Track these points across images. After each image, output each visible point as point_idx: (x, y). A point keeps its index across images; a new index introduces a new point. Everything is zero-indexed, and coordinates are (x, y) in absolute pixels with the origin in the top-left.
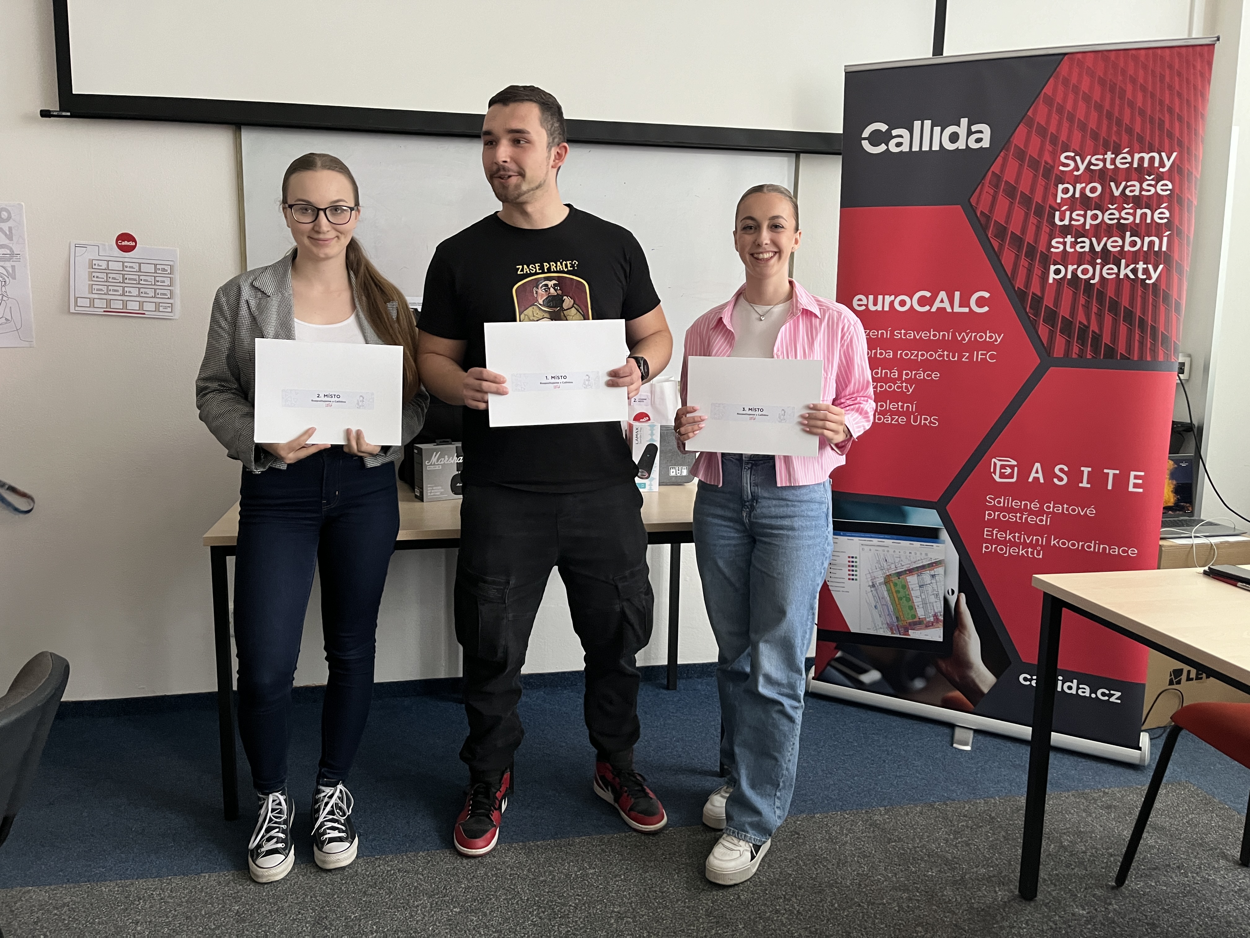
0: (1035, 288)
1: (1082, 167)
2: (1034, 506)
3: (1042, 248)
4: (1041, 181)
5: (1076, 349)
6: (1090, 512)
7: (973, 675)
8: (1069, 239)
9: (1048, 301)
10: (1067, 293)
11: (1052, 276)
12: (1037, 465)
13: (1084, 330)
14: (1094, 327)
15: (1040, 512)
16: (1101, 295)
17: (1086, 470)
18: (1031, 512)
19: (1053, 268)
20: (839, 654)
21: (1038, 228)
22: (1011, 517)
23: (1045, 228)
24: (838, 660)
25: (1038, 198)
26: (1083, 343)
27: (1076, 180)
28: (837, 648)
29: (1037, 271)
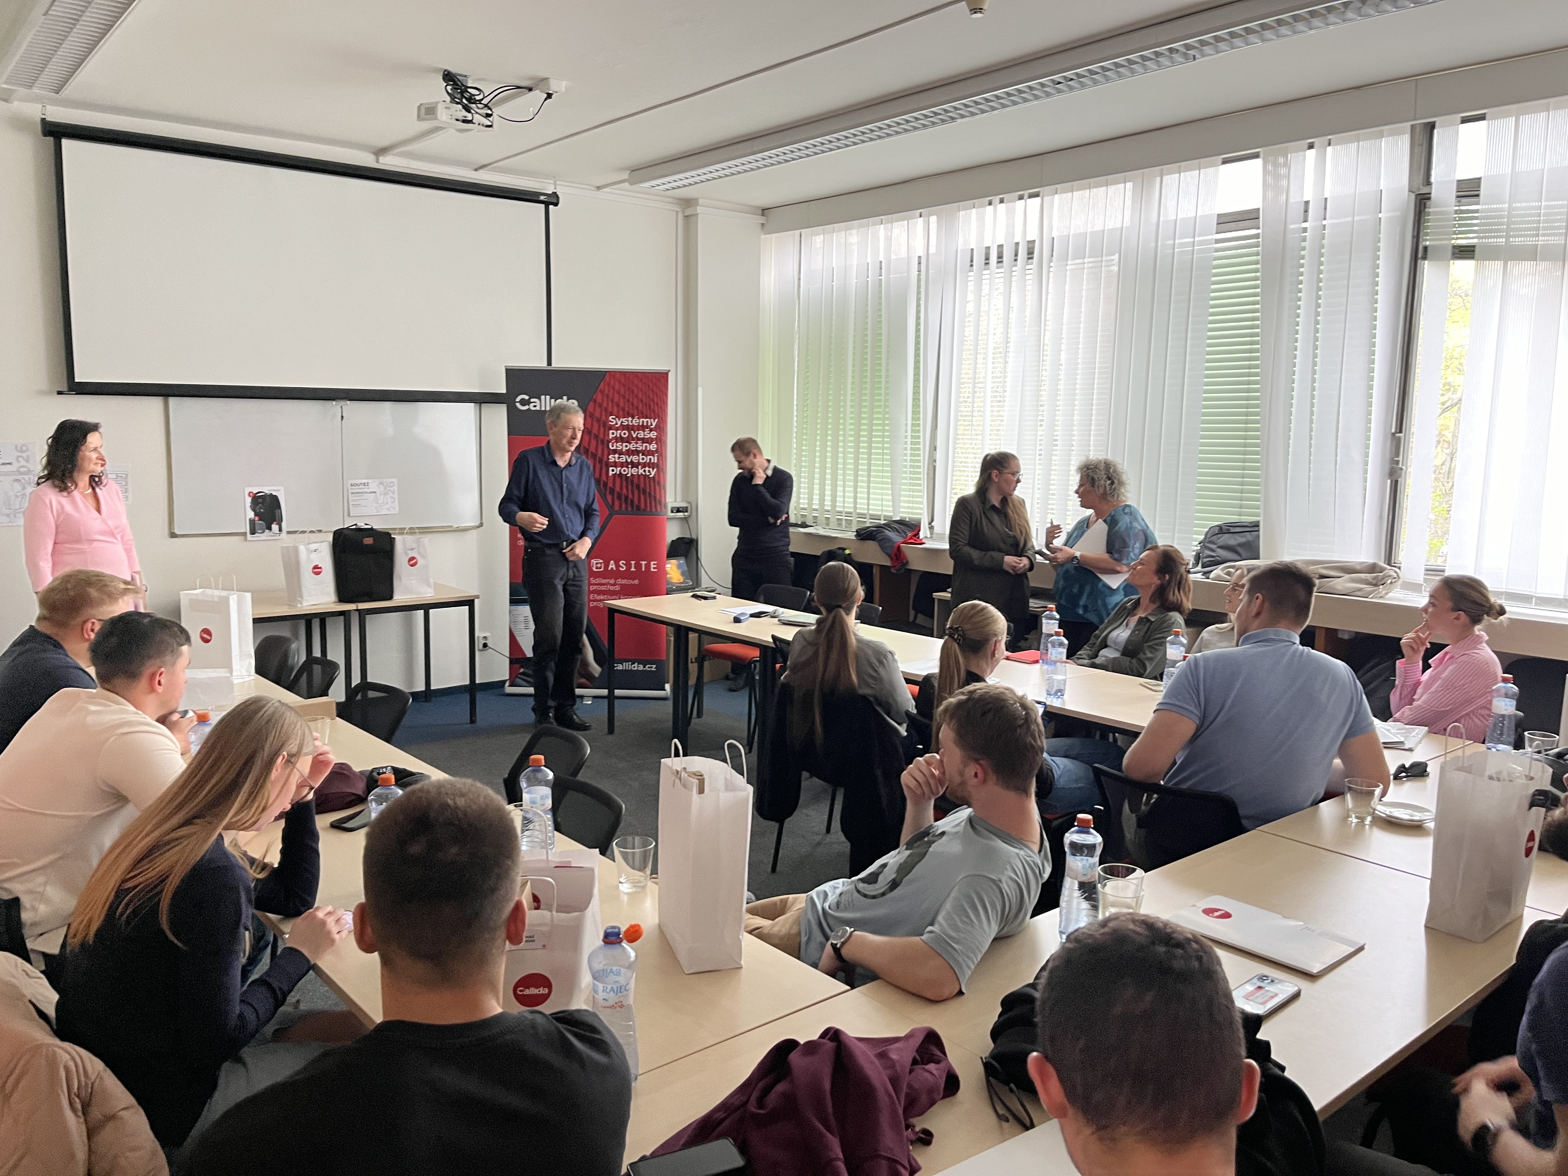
0: (604, 478)
1: (619, 423)
2: (612, 581)
3: (605, 459)
4: (602, 429)
5: (624, 505)
6: (636, 582)
8: (617, 456)
9: (610, 485)
10: (618, 480)
11: (611, 473)
12: (612, 562)
13: (627, 497)
14: (630, 496)
15: (615, 585)
16: (632, 481)
17: (633, 562)
18: (612, 585)
19: (611, 469)
20: (522, 670)
21: (603, 450)
22: (603, 588)
23: (606, 451)
24: (523, 674)
25: (601, 436)
26: (627, 504)
27: (617, 429)
28: (522, 667)
29: (604, 470)
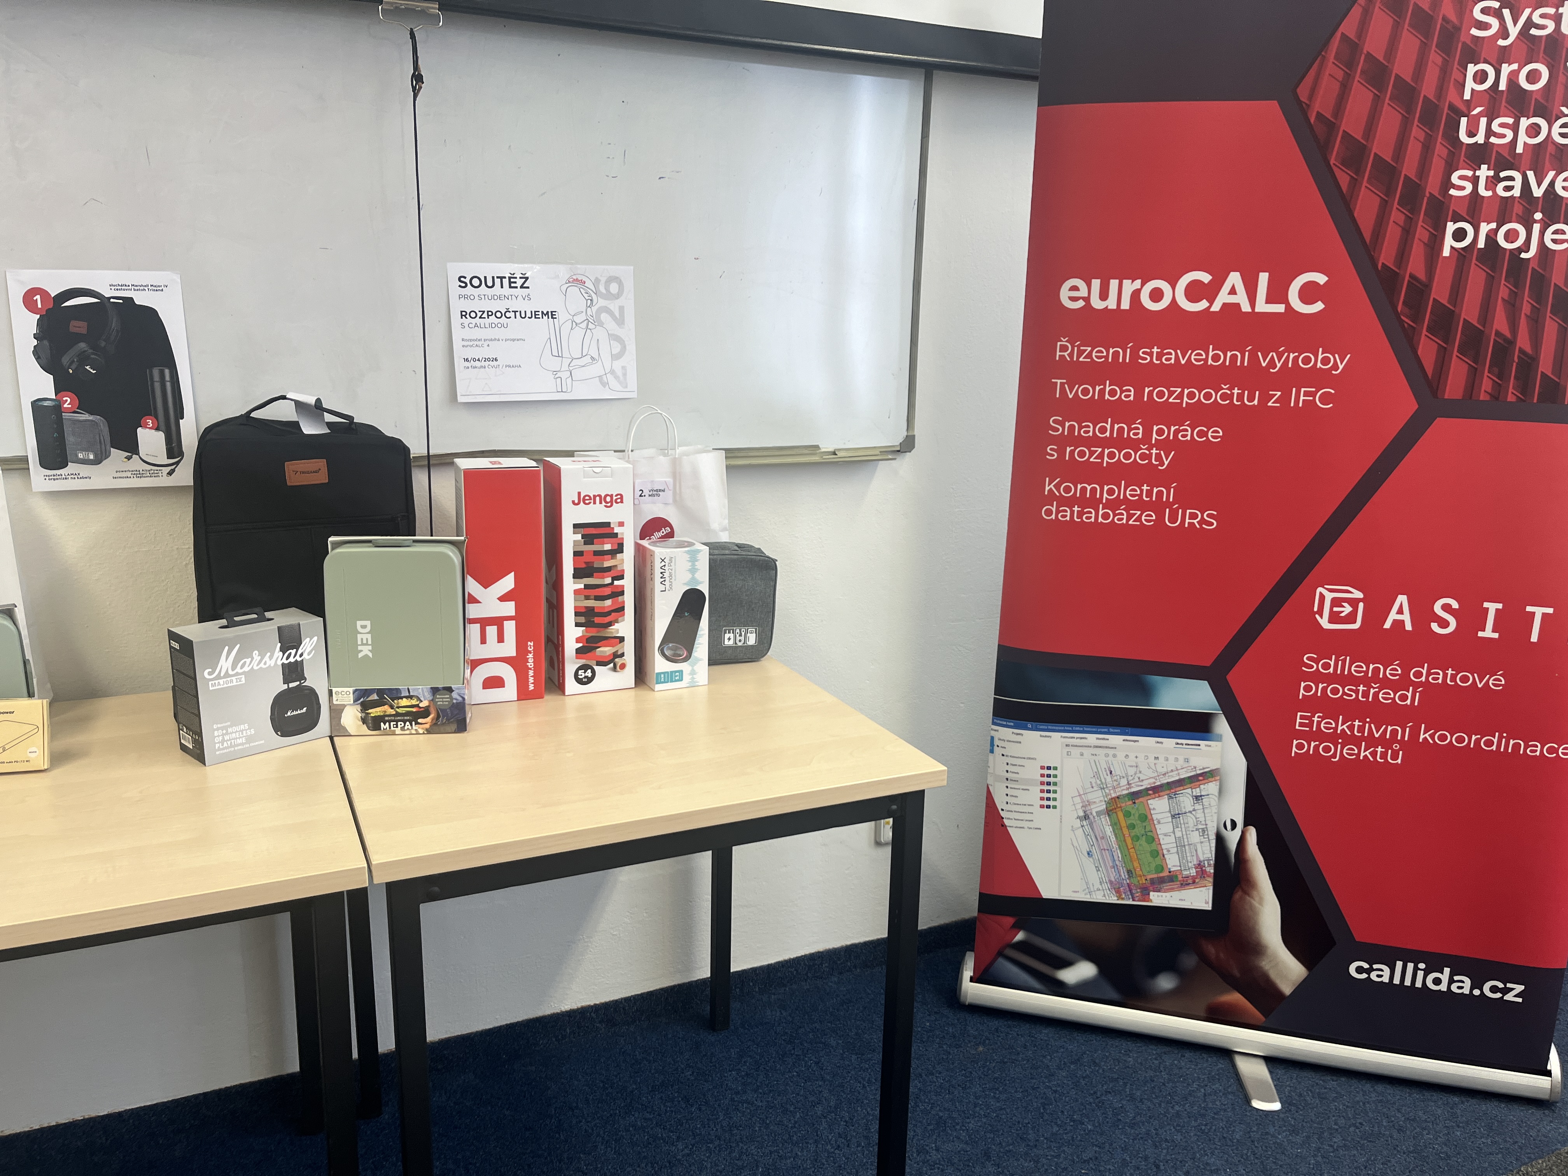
0: (1416, 266)
1: (1514, 31)
2: (1393, 671)
3: (1432, 187)
4: (1435, 58)
5: (1486, 384)
6: (1496, 682)
7: (1265, 964)
8: (1484, 172)
9: (1440, 292)
10: (1476, 277)
11: (1449, 242)
12: (1402, 599)
13: (1504, 347)
14: (1523, 342)
15: (1403, 683)
16: (1540, 281)
17: (1492, 607)
18: (1385, 683)
19: (1451, 227)
20: (1020, 936)
21: (1427, 148)
22: (1347, 693)
23: (1440, 150)
25: (1428, 89)
26: (1502, 375)
27: (1502, 56)
28: (1017, 927)
29: (1421, 233)
